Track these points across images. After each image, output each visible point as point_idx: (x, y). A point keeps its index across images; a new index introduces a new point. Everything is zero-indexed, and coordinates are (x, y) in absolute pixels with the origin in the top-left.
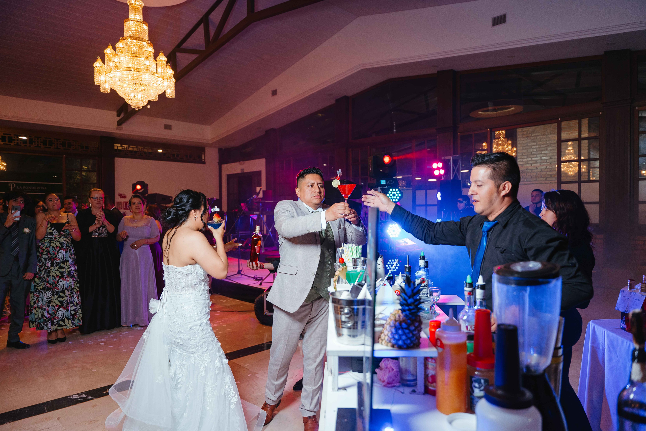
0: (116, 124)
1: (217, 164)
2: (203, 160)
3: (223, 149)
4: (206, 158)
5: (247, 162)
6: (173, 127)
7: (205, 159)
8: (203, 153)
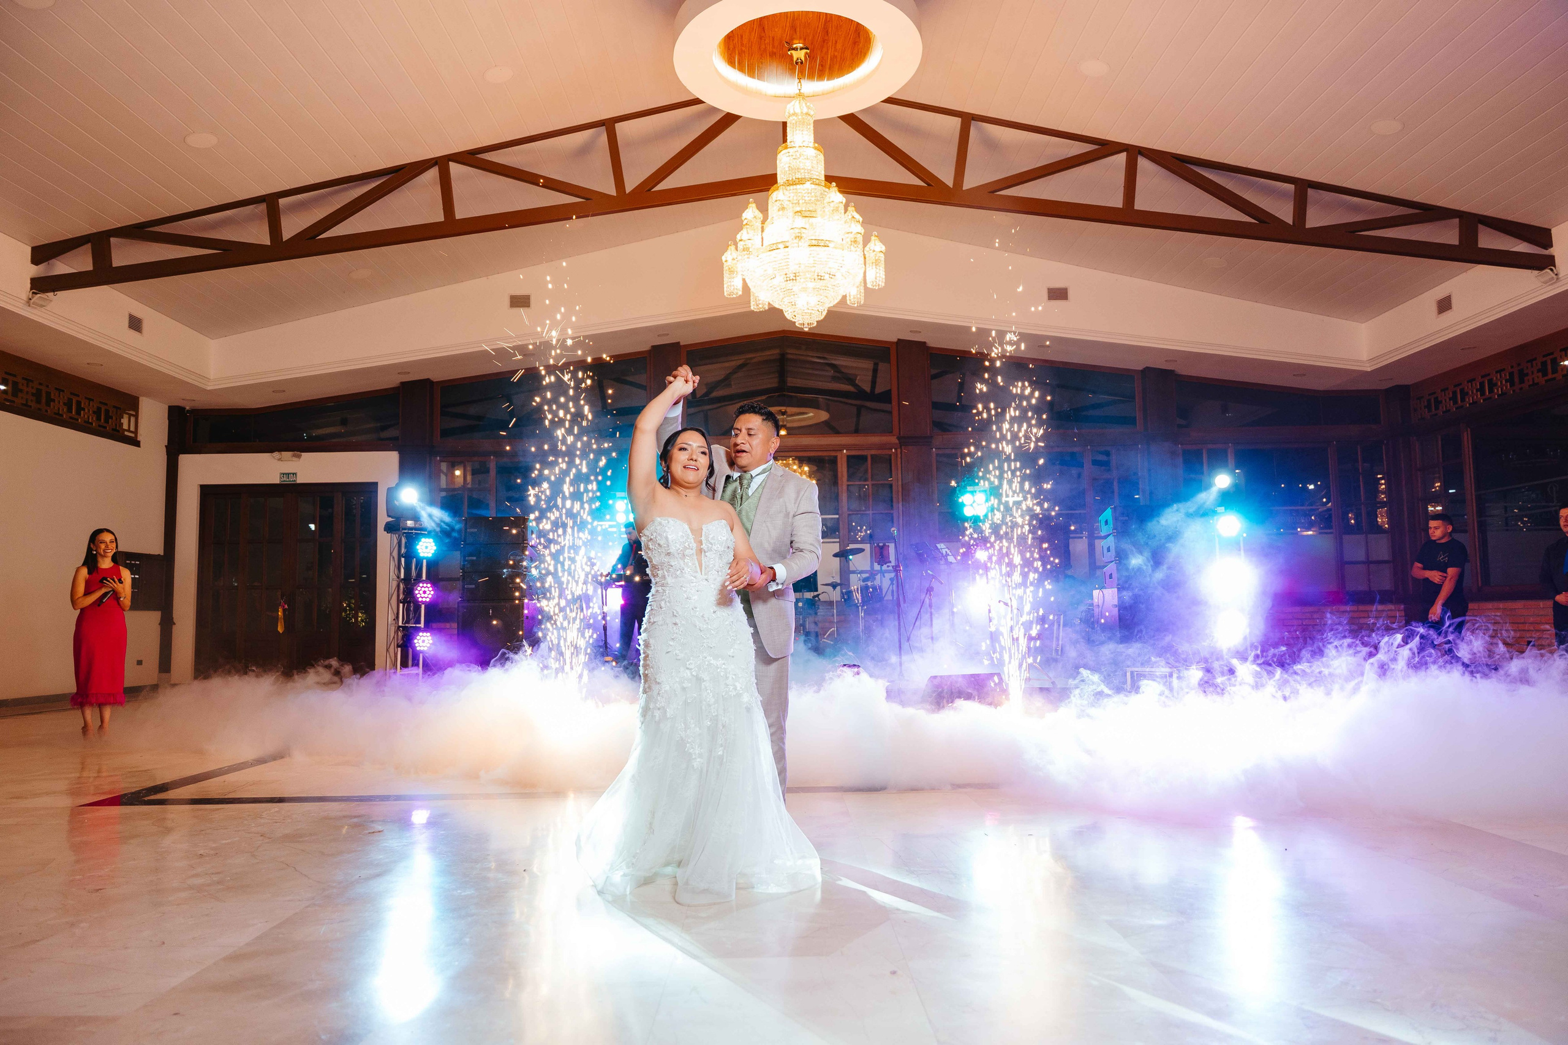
0: (29, 286)
1: (164, 449)
2: (132, 435)
3: (188, 408)
4: (141, 431)
5: (306, 456)
6: (145, 326)
7: (136, 432)
8: (134, 413)
